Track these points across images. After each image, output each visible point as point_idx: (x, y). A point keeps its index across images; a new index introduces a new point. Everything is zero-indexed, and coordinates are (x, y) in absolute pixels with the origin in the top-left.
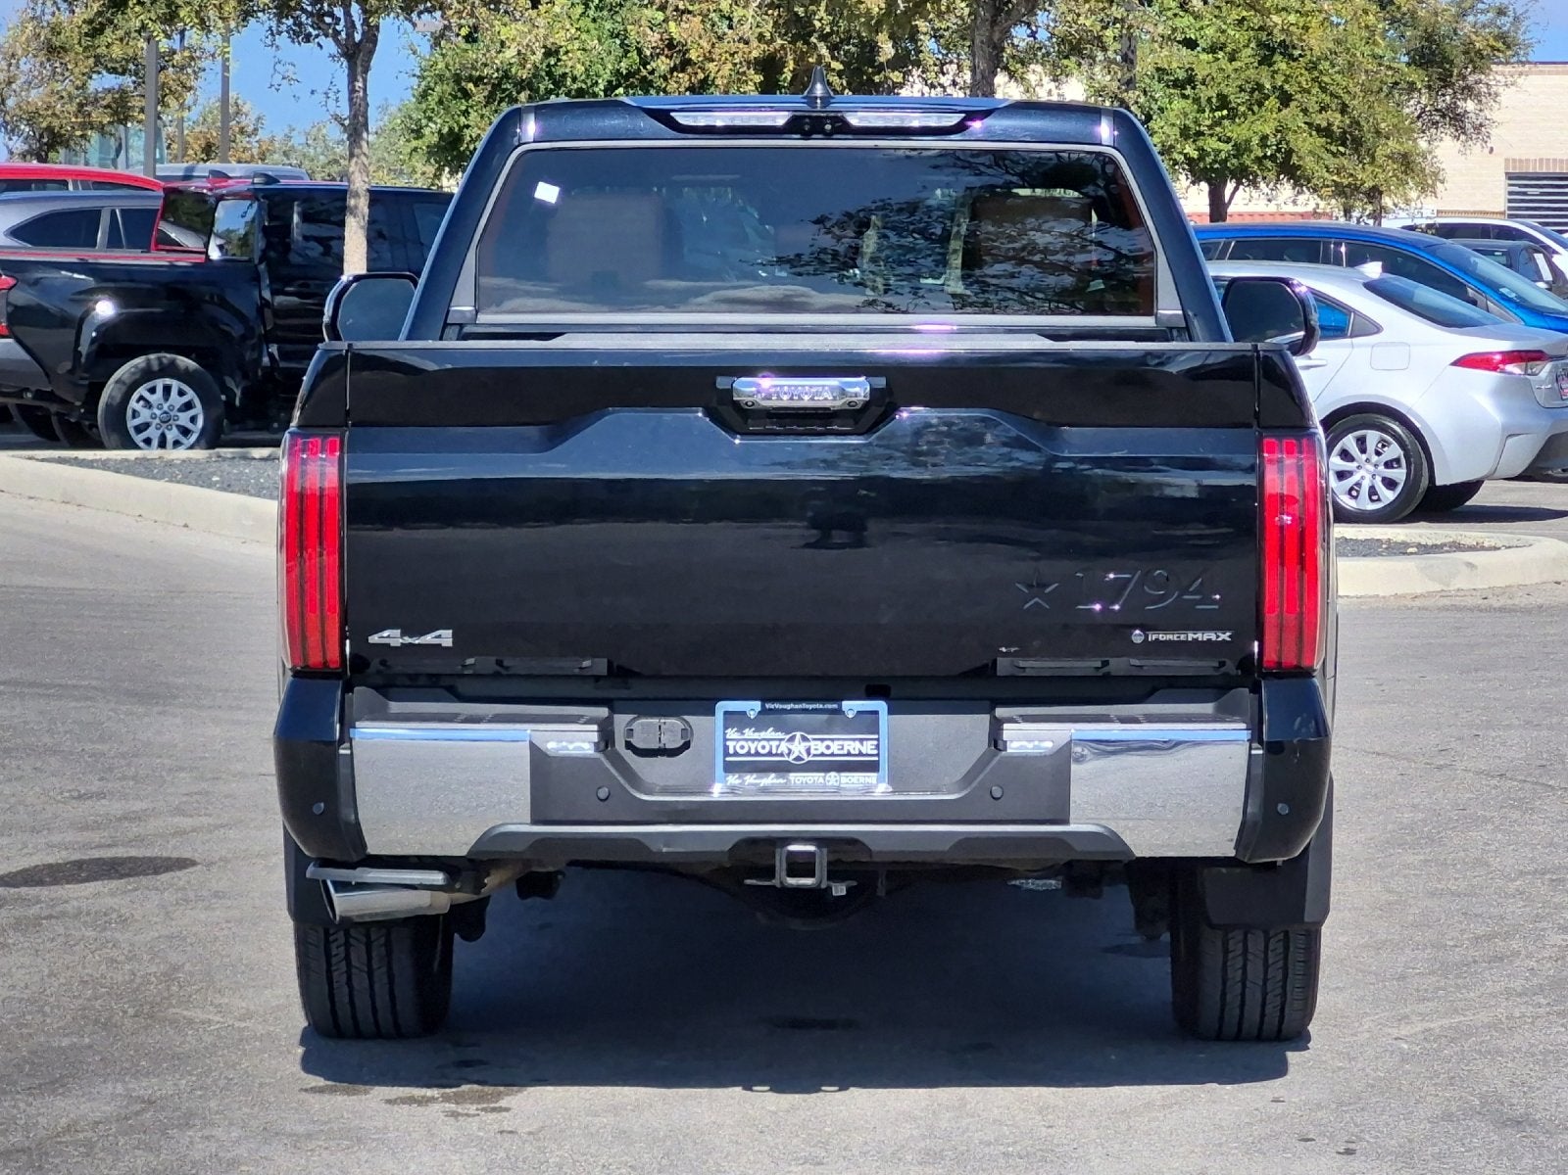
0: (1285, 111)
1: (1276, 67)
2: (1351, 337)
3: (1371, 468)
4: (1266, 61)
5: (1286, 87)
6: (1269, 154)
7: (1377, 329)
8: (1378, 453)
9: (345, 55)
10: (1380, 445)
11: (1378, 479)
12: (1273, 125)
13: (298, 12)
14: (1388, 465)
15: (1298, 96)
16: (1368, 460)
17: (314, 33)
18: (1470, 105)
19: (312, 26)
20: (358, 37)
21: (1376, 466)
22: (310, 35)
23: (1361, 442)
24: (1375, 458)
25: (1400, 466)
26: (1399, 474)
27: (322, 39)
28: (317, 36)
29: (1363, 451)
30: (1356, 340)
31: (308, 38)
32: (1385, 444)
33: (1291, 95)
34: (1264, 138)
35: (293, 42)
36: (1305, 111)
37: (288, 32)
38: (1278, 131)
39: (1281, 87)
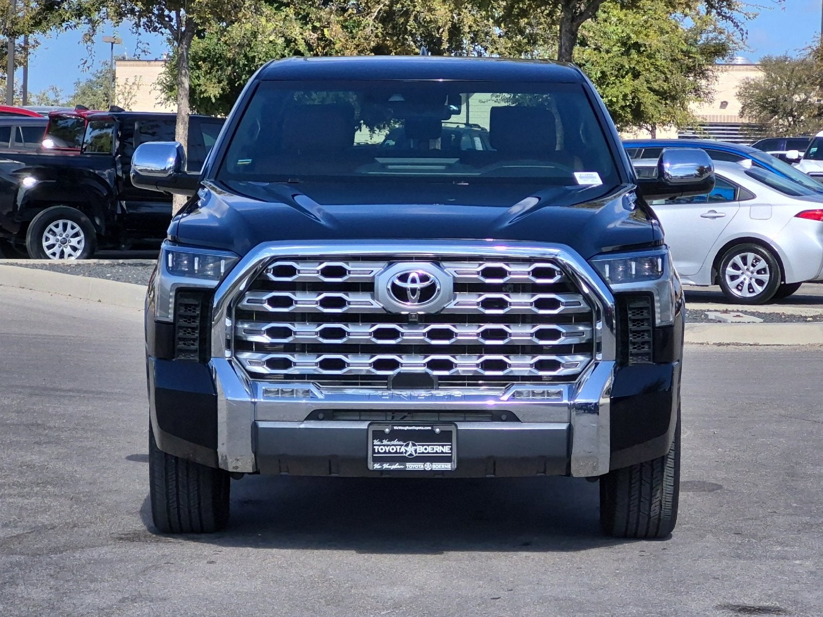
0: (636, 81)
1: (632, 56)
2: (739, 200)
3: (749, 273)
4: (627, 53)
5: (637, 68)
6: (628, 104)
7: (753, 196)
8: (753, 265)
9: (176, 39)
10: (754, 261)
11: (753, 280)
12: (631, 88)
13: (151, 15)
14: (759, 272)
15: (644, 72)
16: (748, 269)
17: (159, 26)
18: (703, 82)
19: (157, 22)
20: (183, 29)
21: (752, 273)
22: (157, 27)
23: (744, 260)
24: (752, 268)
25: (765, 273)
26: (766, 277)
27: (163, 30)
28: (160, 28)
29: (745, 264)
30: (741, 202)
31: (155, 29)
32: (757, 260)
33: (640, 72)
34: (625, 96)
35: (146, 31)
36: (648, 81)
37: (143, 25)
38: (633, 92)
39: (634, 68)
